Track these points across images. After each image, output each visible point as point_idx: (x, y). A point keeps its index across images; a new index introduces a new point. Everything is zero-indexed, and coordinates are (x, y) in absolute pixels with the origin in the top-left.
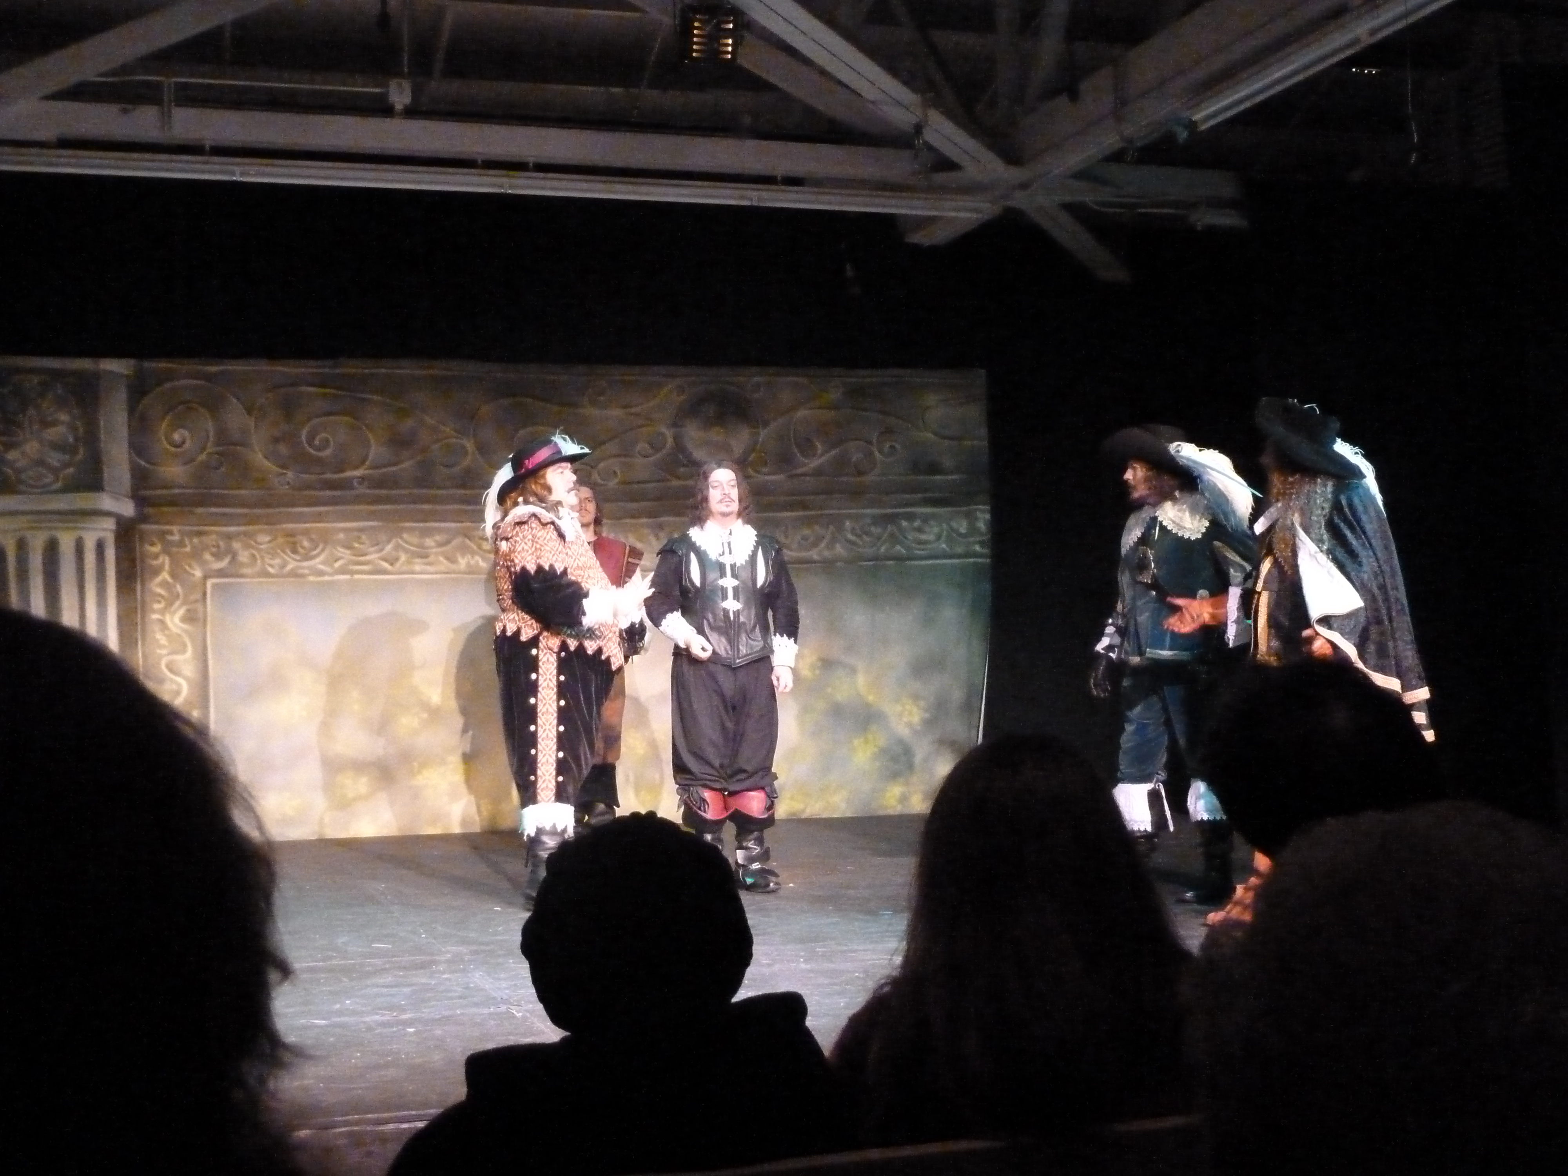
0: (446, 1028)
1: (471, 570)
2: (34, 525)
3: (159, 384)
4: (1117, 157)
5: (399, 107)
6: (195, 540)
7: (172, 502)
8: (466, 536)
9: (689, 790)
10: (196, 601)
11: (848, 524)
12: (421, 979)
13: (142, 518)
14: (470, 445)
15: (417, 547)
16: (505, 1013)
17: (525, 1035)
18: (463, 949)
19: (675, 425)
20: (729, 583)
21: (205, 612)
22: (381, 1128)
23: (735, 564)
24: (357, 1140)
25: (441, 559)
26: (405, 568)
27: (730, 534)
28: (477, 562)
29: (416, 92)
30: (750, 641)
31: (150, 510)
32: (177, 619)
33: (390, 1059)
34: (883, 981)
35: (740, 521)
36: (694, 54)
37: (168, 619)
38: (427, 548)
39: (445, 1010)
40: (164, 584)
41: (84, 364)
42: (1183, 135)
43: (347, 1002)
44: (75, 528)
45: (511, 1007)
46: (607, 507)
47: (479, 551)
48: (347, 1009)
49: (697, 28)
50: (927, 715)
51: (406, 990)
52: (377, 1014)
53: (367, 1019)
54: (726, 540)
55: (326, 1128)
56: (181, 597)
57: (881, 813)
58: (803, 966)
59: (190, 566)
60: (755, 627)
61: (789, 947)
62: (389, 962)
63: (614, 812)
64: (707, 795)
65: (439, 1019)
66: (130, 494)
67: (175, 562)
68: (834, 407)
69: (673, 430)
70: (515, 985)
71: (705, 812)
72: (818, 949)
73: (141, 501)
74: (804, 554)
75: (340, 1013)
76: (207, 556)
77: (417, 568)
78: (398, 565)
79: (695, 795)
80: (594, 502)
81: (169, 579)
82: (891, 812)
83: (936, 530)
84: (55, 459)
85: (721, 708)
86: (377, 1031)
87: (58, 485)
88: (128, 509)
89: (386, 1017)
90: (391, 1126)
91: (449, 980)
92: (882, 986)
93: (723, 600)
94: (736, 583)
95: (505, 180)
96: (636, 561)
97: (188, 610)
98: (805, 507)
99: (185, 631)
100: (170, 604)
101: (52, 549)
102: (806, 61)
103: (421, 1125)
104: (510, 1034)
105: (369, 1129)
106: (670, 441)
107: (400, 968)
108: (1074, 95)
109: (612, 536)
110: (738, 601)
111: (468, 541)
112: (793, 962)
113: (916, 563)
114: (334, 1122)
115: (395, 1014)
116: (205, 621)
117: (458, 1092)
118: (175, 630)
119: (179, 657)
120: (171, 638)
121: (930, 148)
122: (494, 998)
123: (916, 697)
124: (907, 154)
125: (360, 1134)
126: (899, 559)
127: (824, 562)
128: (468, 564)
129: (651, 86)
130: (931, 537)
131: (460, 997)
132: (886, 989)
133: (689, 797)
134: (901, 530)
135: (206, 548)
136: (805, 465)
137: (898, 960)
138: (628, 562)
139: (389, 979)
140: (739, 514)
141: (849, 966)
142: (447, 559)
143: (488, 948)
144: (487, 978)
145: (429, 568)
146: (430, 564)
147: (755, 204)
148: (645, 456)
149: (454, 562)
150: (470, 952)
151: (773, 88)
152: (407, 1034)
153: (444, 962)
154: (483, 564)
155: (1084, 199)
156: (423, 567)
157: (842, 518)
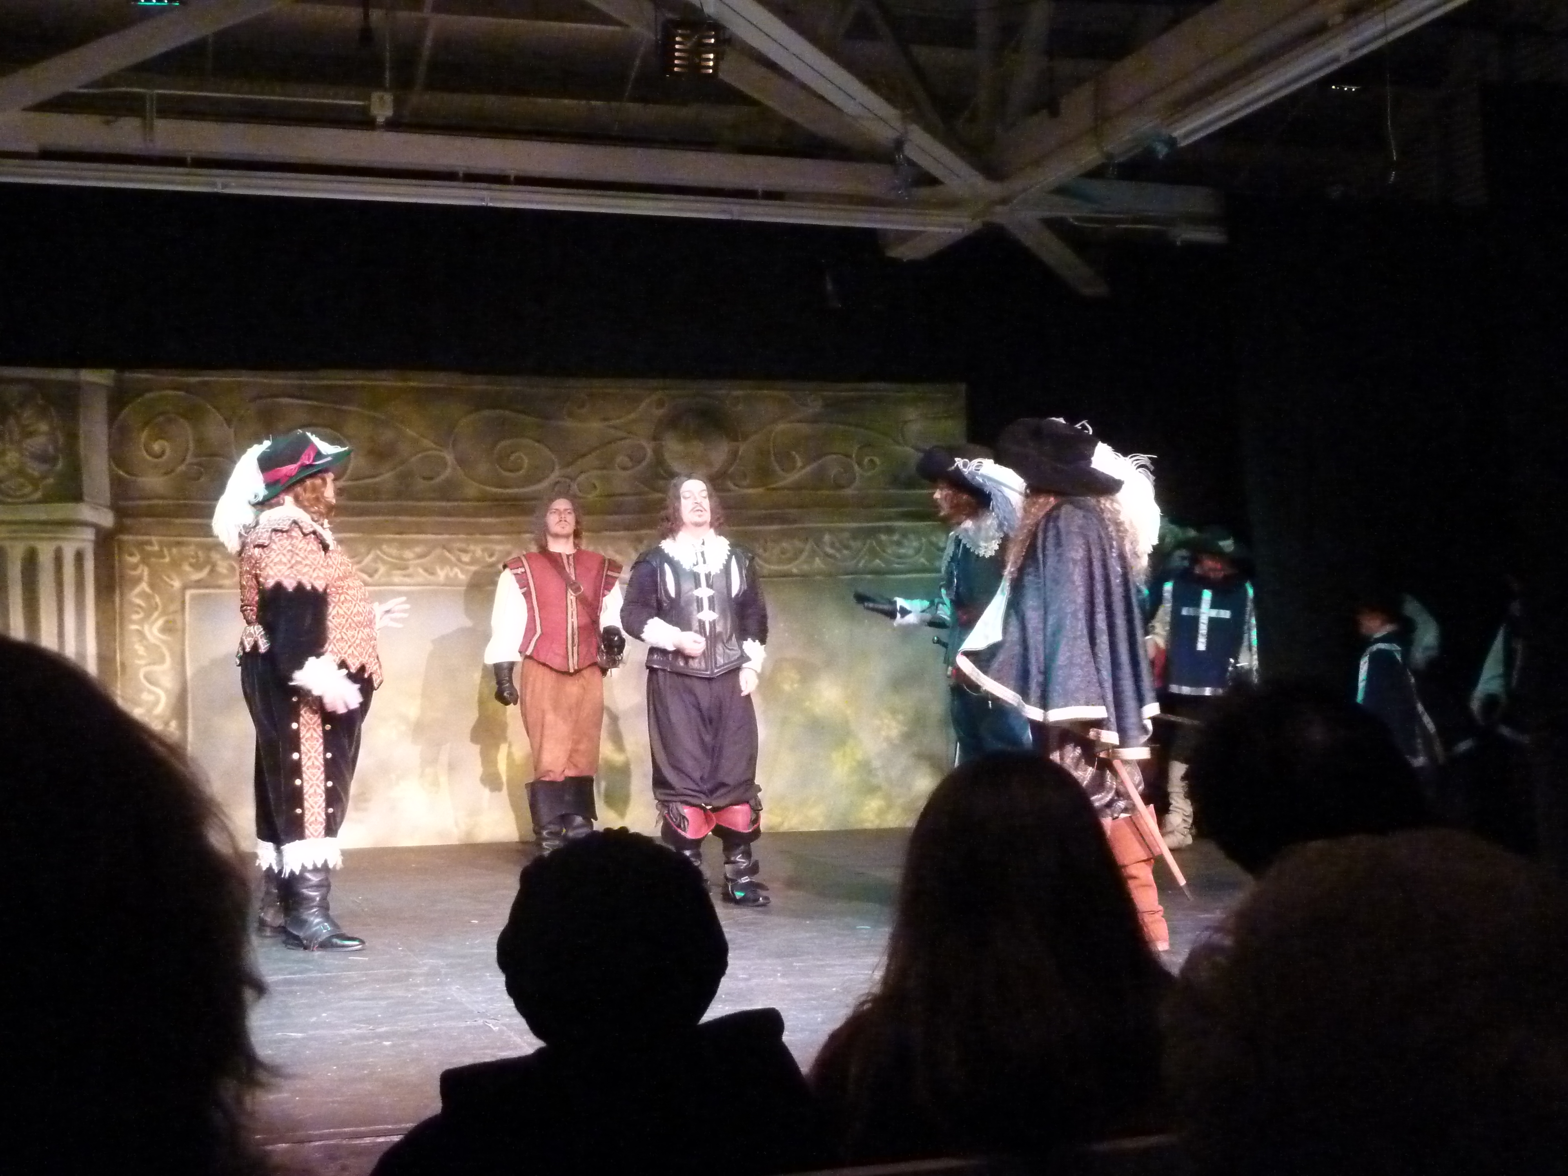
0: (422, 1041)
1: (450, 582)
2: (14, 535)
3: (139, 395)
4: (1096, 173)
5: (380, 120)
6: (174, 550)
7: (151, 512)
8: (444, 547)
9: (668, 807)
10: (176, 612)
11: (827, 538)
12: (398, 992)
13: (120, 528)
14: (449, 457)
15: (396, 558)
16: (480, 1027)
17: (501, 1049)
18: (441, 963)
19: (655, 438)
20: (704, 592)
21: (184, 623)
22: (357, 1142)
23: (710, 573)
24: (331, 1154)
25: (421, 571)
26: (383, 580)
27: (703, 544)
28: (456, 575)
29: (398, 103)
30: (728, 651)
31: (128, 521)
32: (155, 629)
33: (365, 1072)
34: (863, 999)
35: (712, 531)
36: (676, 69)
37: (146, 628)
38: (408, 560)
39: (422, 1024)
40: (143, 595)
41: (65, 375)
42: (1162, 151)
43: (324, 1015)
44: (56, 539)
45: (487, 1021)
46: (586, 520)
47: (459, 563)
48: (325, 1022)
49: (679, 43)
50: (906, 729)
51: (383, 1003)
52: (354, 1027)
53: (343, 1032)
54: (700, 548)
55: (301, 1142)
56: (160, 608)
57: (858, 827)
58: (780, 980)
59: (169, 577)
60: (730, 638)
61: (768, 961)
62: (367, 975)
63: (591, 825)
64: (686, 811)
65: (415, 1033)
66: (109, 504)
67: (153, 574)
68: (815, 420)
69: (653, 444)
70: (491, 999)
71: (684, 830)
72: (795, 964)
73: (120, 512)
74: (785, 568)
75: (315, 1026)
76: (187, 568)
77: (396, 580)
78: (376, 577)
79: (675, 811)
80: (573, 515)
81: (148, 590)
82: (868, 825)
83: (915, 544)
84: (35, 469)
85: (699, 719)
86: (353, 1045)
87: (38, 495)
88: (107, 520)
89: (363, 1029)
90: (368, 1140)
91: (425, 993)
92: (863, 1004)
93: (699, 611)
94: (711, 592)
95: (485, 193)
96: (615, 575)
97: (167, 622)
98: (783, 520)
99: (163, 642)
100: (148, 615)
101: (31, 561)
102: (787, 76)
103: (396, 1139)
104: (486, 1048)
105: (344, 1142)
106: (650, 453)
107: (378, 981)
108: (1054, 112)
109: (591, 549)
110: (714, 610)
111: (447, 554)
112: (770, 977)
113: (893, 577)
114: (311, 1135)
115: (371, 1027)
116: (183, 631)
117: (434, 1106)
118: (152, 640)
119: (156, 668)
120: (151, 648)
121: (911, 163)
122: (472, 1012)
123: (894, 712)
124: (887, 169)
125: (337, 1147)
126: (877, 572)
127: (803, 576)
128: (447, 577)
129: (634, 99)
130: (911, 552)
131: (437, 1011)
132: (866, 1007)
133: (668, 813)
134: (880, 543)
135: (185, 558)
136: (785, 478)
137: (878, 975)
138: (607, 575)
139: (365, 992)
140: (712, 525)
141: (825, 980)
142: (426, 570)
143: (465, 961)
144: (464, 991)
145: (407, 580)
146: (409, 576)
147: (736, 218)
148: (624, 468)
149: (432, 573)
150: (447, 965)
151: (754, 103)
152: (386, 1047)
153: (421, 975)
154: (462, 577)
155: (1064, 214)
156: (401, 578)
157: (821, 531)
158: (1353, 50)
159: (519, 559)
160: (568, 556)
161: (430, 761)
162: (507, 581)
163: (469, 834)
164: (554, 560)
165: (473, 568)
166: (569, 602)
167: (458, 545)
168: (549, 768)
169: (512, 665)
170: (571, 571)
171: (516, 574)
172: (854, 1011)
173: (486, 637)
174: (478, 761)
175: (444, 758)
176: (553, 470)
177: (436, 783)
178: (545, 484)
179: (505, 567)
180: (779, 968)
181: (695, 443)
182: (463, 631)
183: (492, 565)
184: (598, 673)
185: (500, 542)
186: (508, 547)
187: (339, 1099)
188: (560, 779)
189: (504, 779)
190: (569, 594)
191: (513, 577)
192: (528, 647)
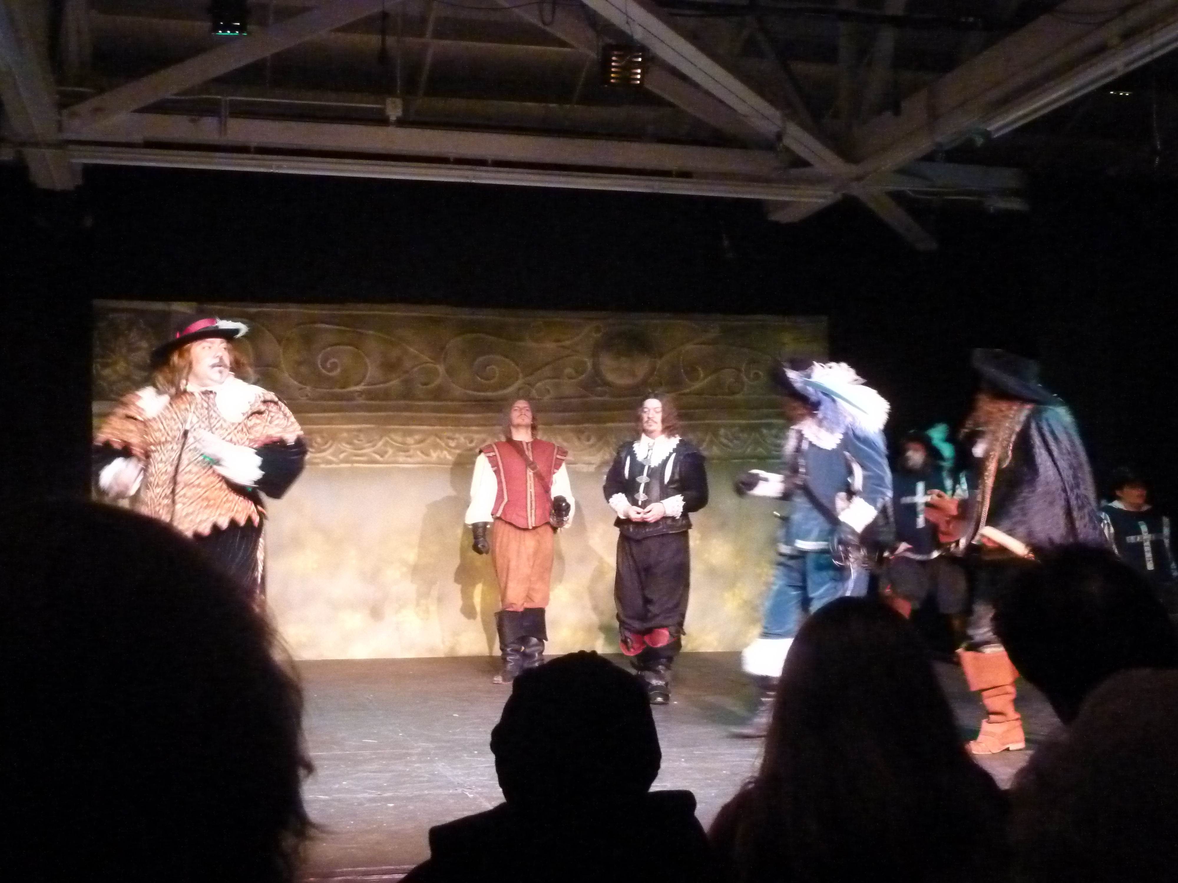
0: (416, 804)
1: (441, 462)
4: (929, 158)
5: (393, 118)
8: (436, 435)
11: (722, 431)
12: (399, 767)
14: (441, 368)
15: (401, 443)
16: (461, 794)
18: (431, 746)
19: (593, 355)
22: (369, 878)
25: (419, 453)
26: (392, 459)
28: (445, 456)
29: (406, 106)
33: (375, 826)
36: (612, 81)
38: (409, 445)
39: (416, 791)
41: (158, 306)
42: (980, 141)
43: (344, 783)
45: (465, 790)
47: (447, 448)
48: (345, 788)
49: (614, 61)
51: (388, 775)
52: (366, 792)
53: (359, 796)
55: (329, 877)
58: (685, 765)
61: (675, 750)
62: (375, 754)
63: (543, 644)
65: (412, 798)
68: (714, 342)
69: (592, 359)
70: (468, 773)
72: (695, 752)
75: (338, 791)
77: (401, 459)
78: (387, 456)
80: (530, 412)
86: (366, 805)
89: (373, 794)
90: (377, 877)
91: (419, 768)
95: (469, 173)
96: (563, 457)
102: (695, 85)
104: (464, 809)
105: (359, 878)
106: (589, 365)
107: (383, 758)
108: (897, 110)
111: (438, 440)
113: (772, 461)
114: (335, 872)
115: (379, 793)
121: (787, 150)
122: (453, 783)
124: (772, 155)
126: (761, 458)
128: (438, 457)
129: (578, 103)
131: (427, 781)
134: (762, 435)
136: (691, 386)
138: (556, 458)
139: (375, 766)
141: (717, 765)
142: (422, 452)
143: (449, 745)
144: (448, 767)
145: (409, 460)
146: (410, 456)
147: (656, 191)
148: (571, 378)
149: (428, 455)
150: (436, 747)
151: (671, 105)
152: (388, 808)
153: (417, 754)
154: (449, 457)
155: (902, 188)
156: (405, 458)
157: (718, 427)
158: (1127, 65)
159: (490, 446)
160: (527, 443)
161: (423, 595)
162: (482, 463)
163: (452, 649)
164: (517, 446)
165: (458, 451)
166: (528, 477)
167: (446, 434)
168: (514, 602)
169: (486, 524)
170: (529, 454)
171: (489, 457)
172: (741, 790)
173: (467, 504)
174: (459, 595)
175: (435, 593)
176: (517, 379)
177: (427, 611)
178: (510, 390)
179: (481, 452)
180: (683, 755)
181: (623, 359)
182: (449, 498)
183: (471, 449)
184: (549, 529)
185: (478, 432)
186: (483, 436)
187: (355, 846)
188: (521, 609)
189: (478, 609)
190: (528, 471)
191: (487, 460)
192: (498, 510)
